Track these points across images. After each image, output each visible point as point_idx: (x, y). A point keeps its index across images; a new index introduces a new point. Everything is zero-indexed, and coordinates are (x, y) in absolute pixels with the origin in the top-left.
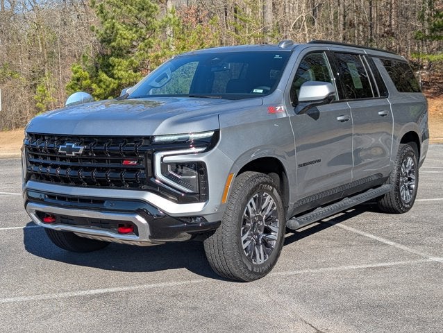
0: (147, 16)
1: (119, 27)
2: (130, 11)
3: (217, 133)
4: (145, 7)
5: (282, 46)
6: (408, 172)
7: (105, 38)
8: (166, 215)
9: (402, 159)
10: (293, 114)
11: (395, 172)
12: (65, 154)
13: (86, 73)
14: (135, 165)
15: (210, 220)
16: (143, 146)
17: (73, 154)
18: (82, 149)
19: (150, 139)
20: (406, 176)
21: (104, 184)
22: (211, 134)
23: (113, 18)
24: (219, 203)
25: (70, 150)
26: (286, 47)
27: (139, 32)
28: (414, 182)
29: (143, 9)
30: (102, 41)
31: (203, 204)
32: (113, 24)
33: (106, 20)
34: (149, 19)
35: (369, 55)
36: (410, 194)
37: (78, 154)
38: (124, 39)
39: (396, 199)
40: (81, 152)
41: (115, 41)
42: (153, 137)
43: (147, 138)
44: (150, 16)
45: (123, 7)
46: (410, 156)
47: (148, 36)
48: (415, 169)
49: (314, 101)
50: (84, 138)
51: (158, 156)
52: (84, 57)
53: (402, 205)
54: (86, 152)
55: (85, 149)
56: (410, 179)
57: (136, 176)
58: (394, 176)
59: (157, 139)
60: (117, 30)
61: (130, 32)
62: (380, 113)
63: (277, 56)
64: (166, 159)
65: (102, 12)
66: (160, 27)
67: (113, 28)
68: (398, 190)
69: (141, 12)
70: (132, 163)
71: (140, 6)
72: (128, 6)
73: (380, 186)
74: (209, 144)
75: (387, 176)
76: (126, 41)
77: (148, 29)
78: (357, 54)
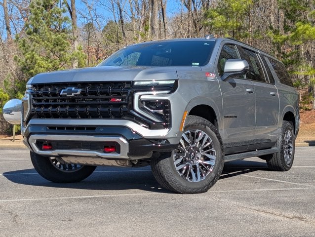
0: (60, 50)
1: (37, 57)
2: (47, 46)
3: (177, 81)
4: (59, 43)
5: (208, 38)
6: (288, 141)
7: (25, 66)
8: (142, 138)
9: (285, 131)
10: (221, 81)
11: (280, 139)
12: (66, 95)
13: (7, 95)
14: (120, 102)
15: (172, 142)
16: (126, 88)
17: (73, 95)
18: (79, 91)
19: (131, 83)
20: (287, 144)
21: (95, 116)
22: (173, 82)
23: (33, 51)
24: (178, 131)
25: (70, 92)
26: (210, 39)
27: (54, 62)
28: (292, 150)
29: (57, 45)
30: (23, 69)
31: (168, 130)
32: (33, 55)
33: (27, 52)
34: (62, 52)
35: (262, 54)
36: (290, 158)
37: (76, 95)
38: (41, 67)
39: (281, 159)
40: (78, 93)
41: (33, 69)
42: (134, 82)
43: (129, 82)
44: (63, 50)
45: (41, 42)
46: (289, 129)
47: (60, 66)
48: (292, 140)
49: (236, 72)
50: (81, 84)
51: (137, 95)
52: (5, 82)
53: (285, 164)
54: (83, 93)
55: (82, 91)
56: (289, 147)
57: (121, 109)
58: (280, 142)
59: (136, 83)
60: (35, 60)
61: (46, 62)
62: (271, 93)
63: (206, 44)
64: (142, 97)
65: (24, 46)
66: (71, 60)
67: (32, 58)
68: (282, 152)
69: (55, 47)
70: (117, 100)
71: (55, 42)
72: (46, 42)
73: (270, 148)
74: (172, 88)
75: (275, 141)
76: (43, 69)
77: (61, 60)
78: (255, 52)
